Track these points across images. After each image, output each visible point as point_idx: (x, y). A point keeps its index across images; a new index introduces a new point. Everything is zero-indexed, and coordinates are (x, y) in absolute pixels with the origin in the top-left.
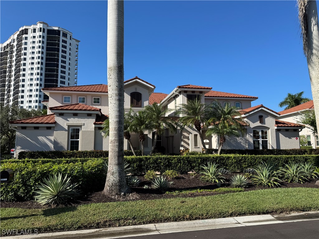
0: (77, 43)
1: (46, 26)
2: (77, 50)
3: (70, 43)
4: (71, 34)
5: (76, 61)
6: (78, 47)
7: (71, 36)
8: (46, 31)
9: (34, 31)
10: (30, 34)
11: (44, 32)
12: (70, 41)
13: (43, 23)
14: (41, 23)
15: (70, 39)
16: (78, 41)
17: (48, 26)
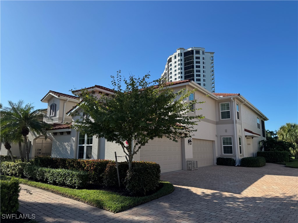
0: (212, 55)
1: (183, 50)
2: (212, 62)
3: (203, 58)
4: (203, 49)
5: (212, 71)
6: (213, 58)
7: (203, 52)
8: (183, 55)
9: (175, 57)
10: (173, 61)
11: (181, 56)
12: (204, 56)
13: (181, 49)
14: (178, 49)
15: (203, 54)
16: (213, 53)
17: (184, 50)
